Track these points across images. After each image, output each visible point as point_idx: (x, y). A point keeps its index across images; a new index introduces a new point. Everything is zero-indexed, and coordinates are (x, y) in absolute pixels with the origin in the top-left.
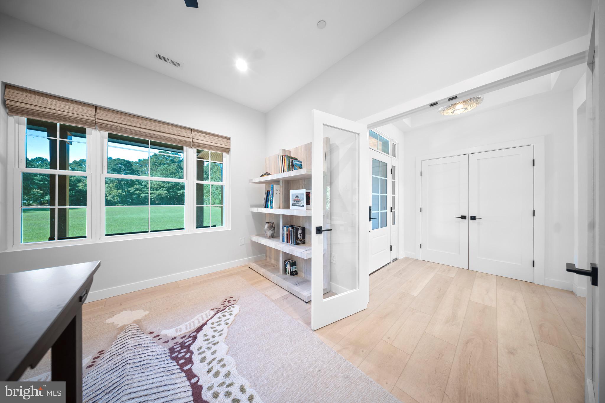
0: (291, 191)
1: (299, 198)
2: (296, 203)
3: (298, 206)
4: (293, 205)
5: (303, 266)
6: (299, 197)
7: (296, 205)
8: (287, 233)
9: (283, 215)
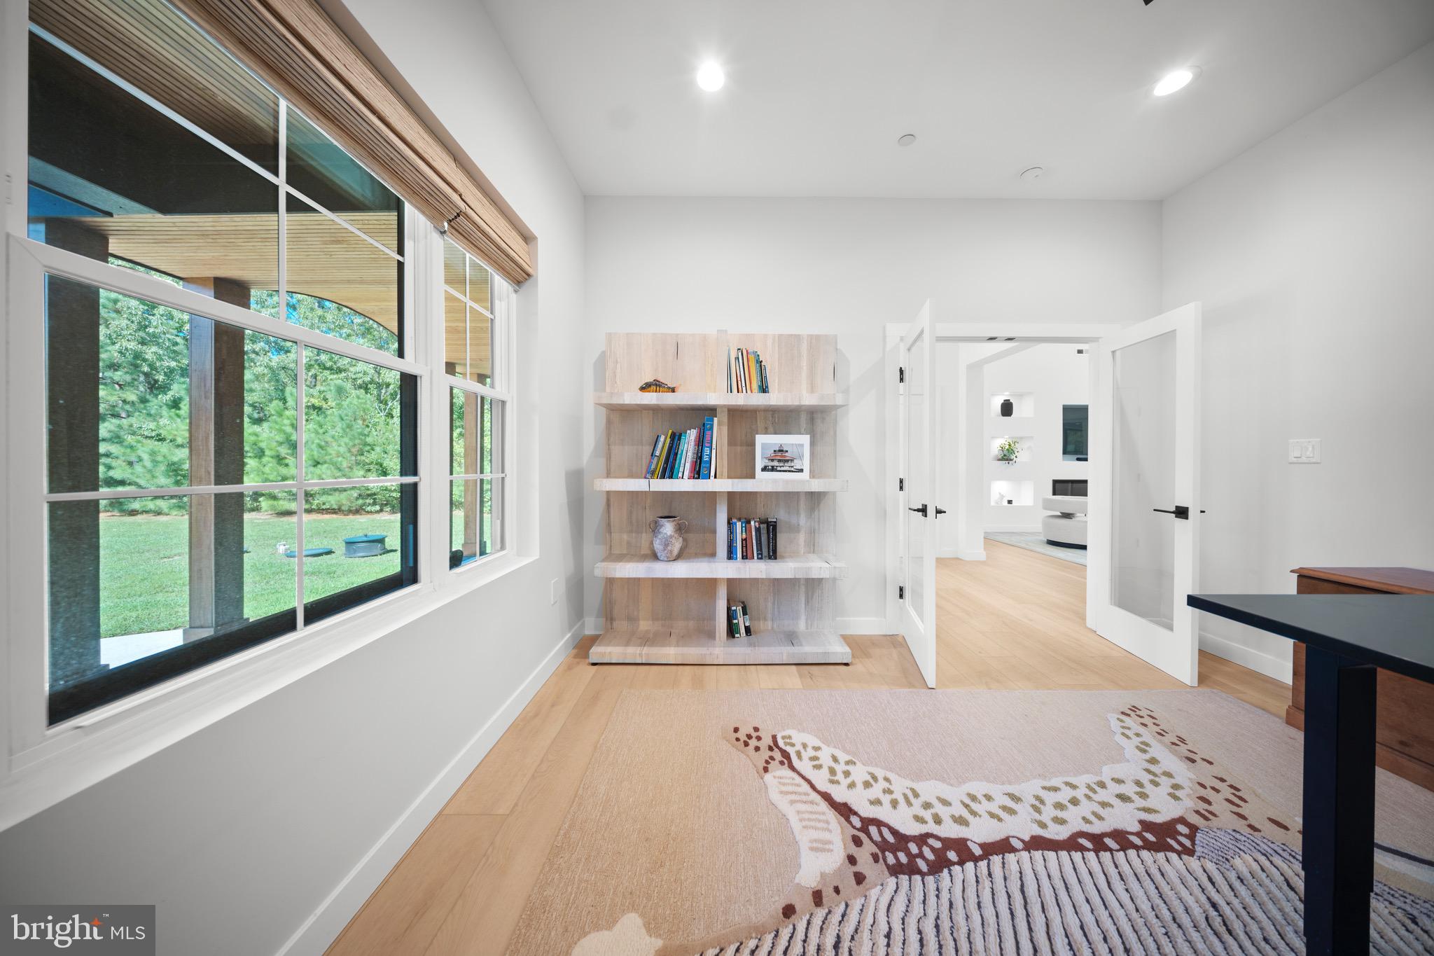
0: (757, 436)
1: (787, 454)
2: (776, 463)
3: (785, 471)
4: (765, 469)
5: (770, 605)
6: (787, 451)
7: (779, 469)
8: (744, 536)
9: (729, 492)
